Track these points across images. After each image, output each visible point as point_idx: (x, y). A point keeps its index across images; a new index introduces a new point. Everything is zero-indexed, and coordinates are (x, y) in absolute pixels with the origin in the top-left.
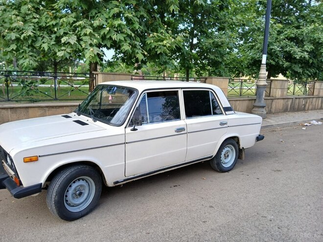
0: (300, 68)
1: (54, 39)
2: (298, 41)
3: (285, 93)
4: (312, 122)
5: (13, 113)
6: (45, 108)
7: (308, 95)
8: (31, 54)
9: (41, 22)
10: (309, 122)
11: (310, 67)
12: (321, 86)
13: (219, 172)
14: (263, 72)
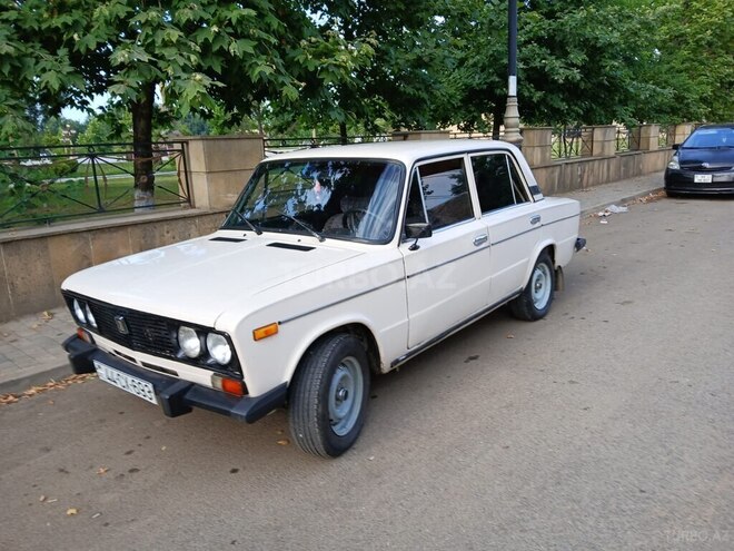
0: (563, 100)
1: (66, 58)
2: (555, 45)
3: (548, 154)
4: (609, 209)
5: (11, 255)
6: (85, 235)
7: (583, 156)
8: (13, 102)
9: (25, 21)
10: (603, 208)
11: (579, 98)
12: (604, 134)
13: (529, 321)
14: (513, 112)
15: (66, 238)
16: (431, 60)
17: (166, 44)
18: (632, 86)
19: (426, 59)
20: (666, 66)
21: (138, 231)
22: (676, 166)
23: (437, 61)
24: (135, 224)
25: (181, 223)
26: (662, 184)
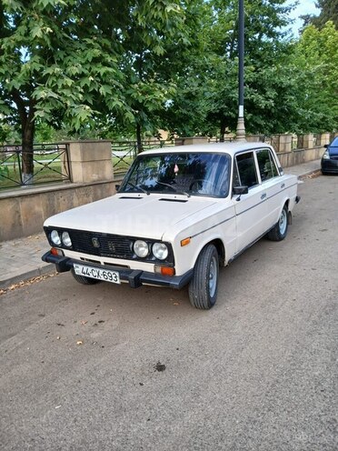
0: (262, 119)
6: (17, 198)
14: (241, 127)
15: (7, 201)
16: (197, 94)
17: (64, 87)
18: (300, 111)
19: (194, 94)
20: (316, 100)
21: (45, 196)
22: (327, 157)
23: (200, 95)
24: (44, 193)
25: (69, 191)
26: (320, 167)
